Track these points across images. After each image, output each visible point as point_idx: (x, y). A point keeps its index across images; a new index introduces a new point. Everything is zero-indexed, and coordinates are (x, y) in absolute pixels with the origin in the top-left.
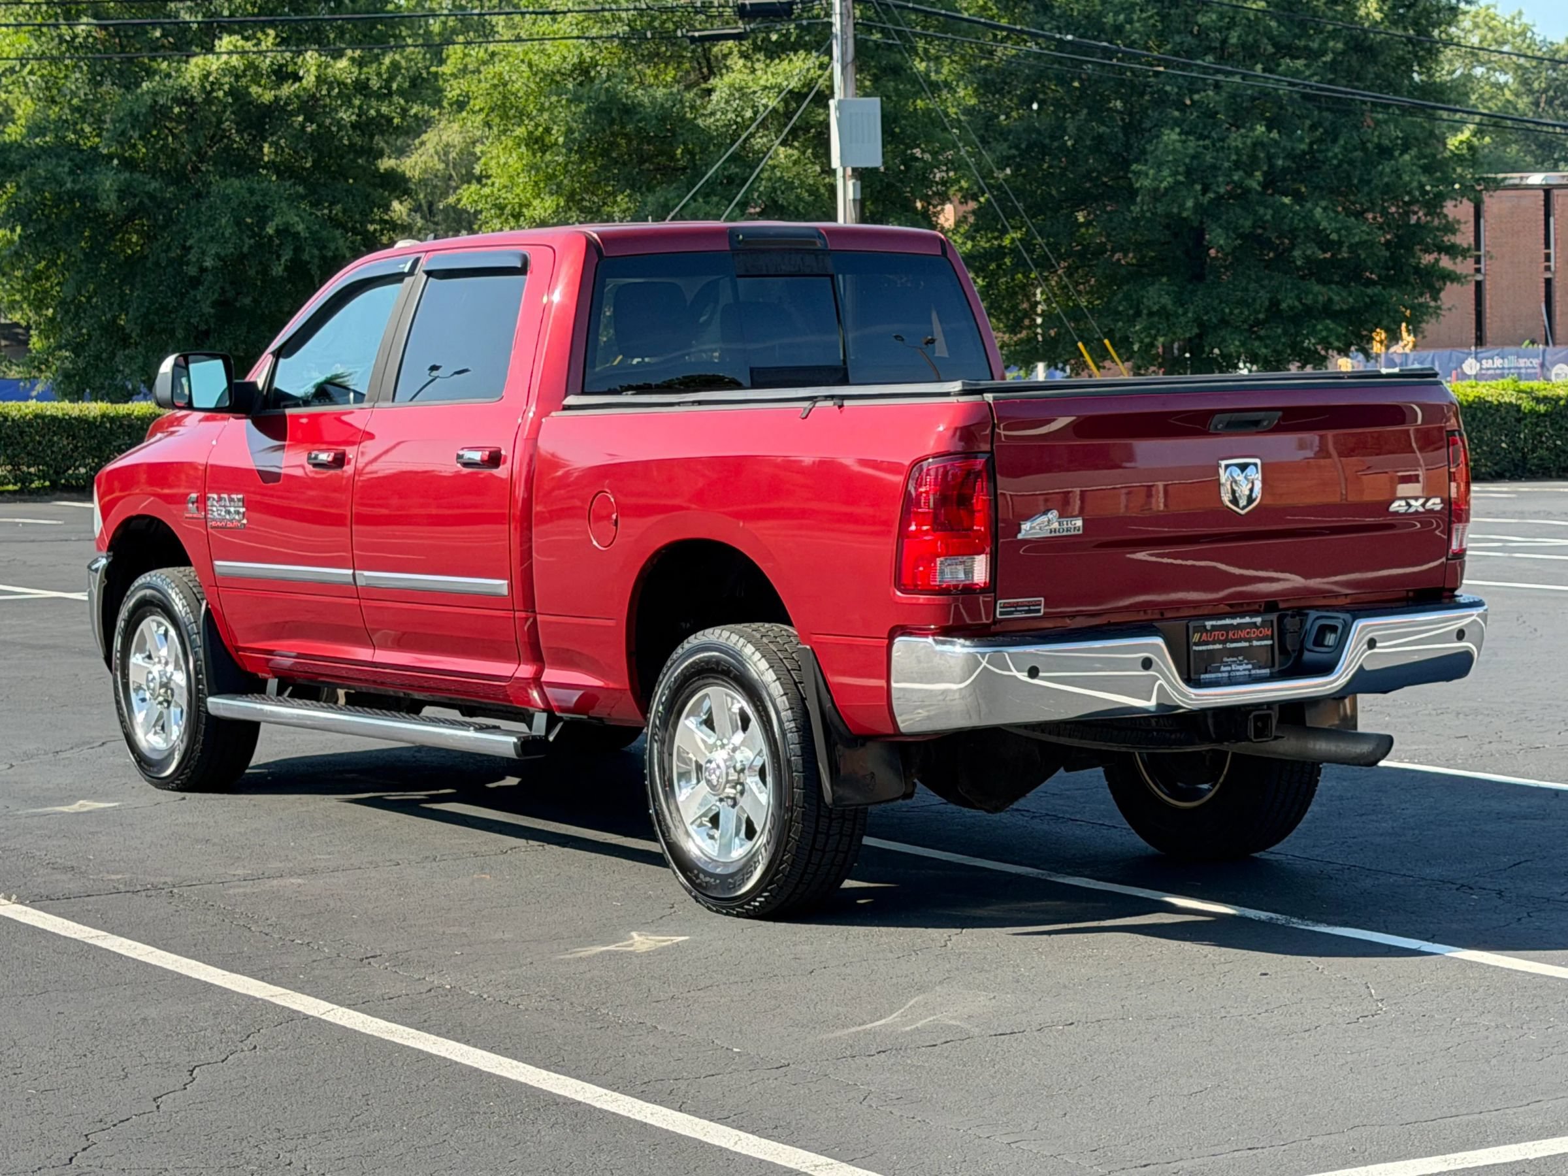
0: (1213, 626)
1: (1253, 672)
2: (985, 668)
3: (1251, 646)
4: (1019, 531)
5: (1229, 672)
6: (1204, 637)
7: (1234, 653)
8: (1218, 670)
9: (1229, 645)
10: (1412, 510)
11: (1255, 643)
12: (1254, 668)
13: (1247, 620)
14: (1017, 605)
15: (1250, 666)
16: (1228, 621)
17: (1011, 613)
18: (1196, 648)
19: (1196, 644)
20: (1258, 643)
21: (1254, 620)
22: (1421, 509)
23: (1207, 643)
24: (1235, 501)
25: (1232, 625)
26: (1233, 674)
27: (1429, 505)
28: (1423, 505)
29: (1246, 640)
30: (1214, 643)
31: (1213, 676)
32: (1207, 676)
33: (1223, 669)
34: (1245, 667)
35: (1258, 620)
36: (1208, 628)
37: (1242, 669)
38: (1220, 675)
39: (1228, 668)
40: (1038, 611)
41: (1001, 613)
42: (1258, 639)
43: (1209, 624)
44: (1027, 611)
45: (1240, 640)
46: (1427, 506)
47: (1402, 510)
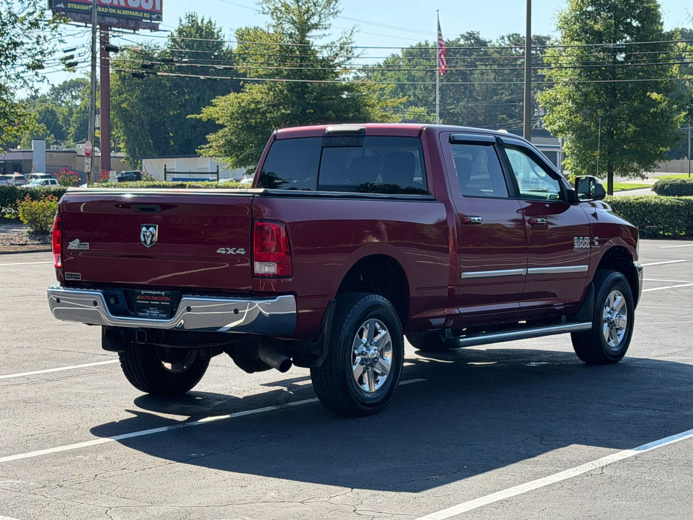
0: (144, 293)
1: (160, 315)
3: (160, 304)
4: (68, 246)
5: (150, 313)
6: (141, 297)
7: (153, 306)
8: (145, 312)
9: (152, 302)
10: (229, 253)
11: (162, 303)
13: (159, 293)
14: (72, 275)
15: (158, 312)
16: (151, 292)
17: (69, 278)
18: (137, 301)
19: (139, 300)
20: (164, 303)
21: (162, 293)
22: (233, 253)
23: (142, 300)
24: (146, 241)
25: (152, 294)
26: (151, 314)
27: (239, 251)
28: (234, 251)
29: (158, 301)
30: (145, 300)
31: (143, 314)
32: (141, 314)
33: (147, 312)
34: (156, 312)
35: (163, 293)
36: (143, 294)
38: (146, 314)
39: (149, 312)
40: (79, 278)
41: (66, 277)
42: (164, 301)
43: (143, 292)
44: (76, 278)
45: (156, 301)
46: (237, 252)
47: (224, 252)
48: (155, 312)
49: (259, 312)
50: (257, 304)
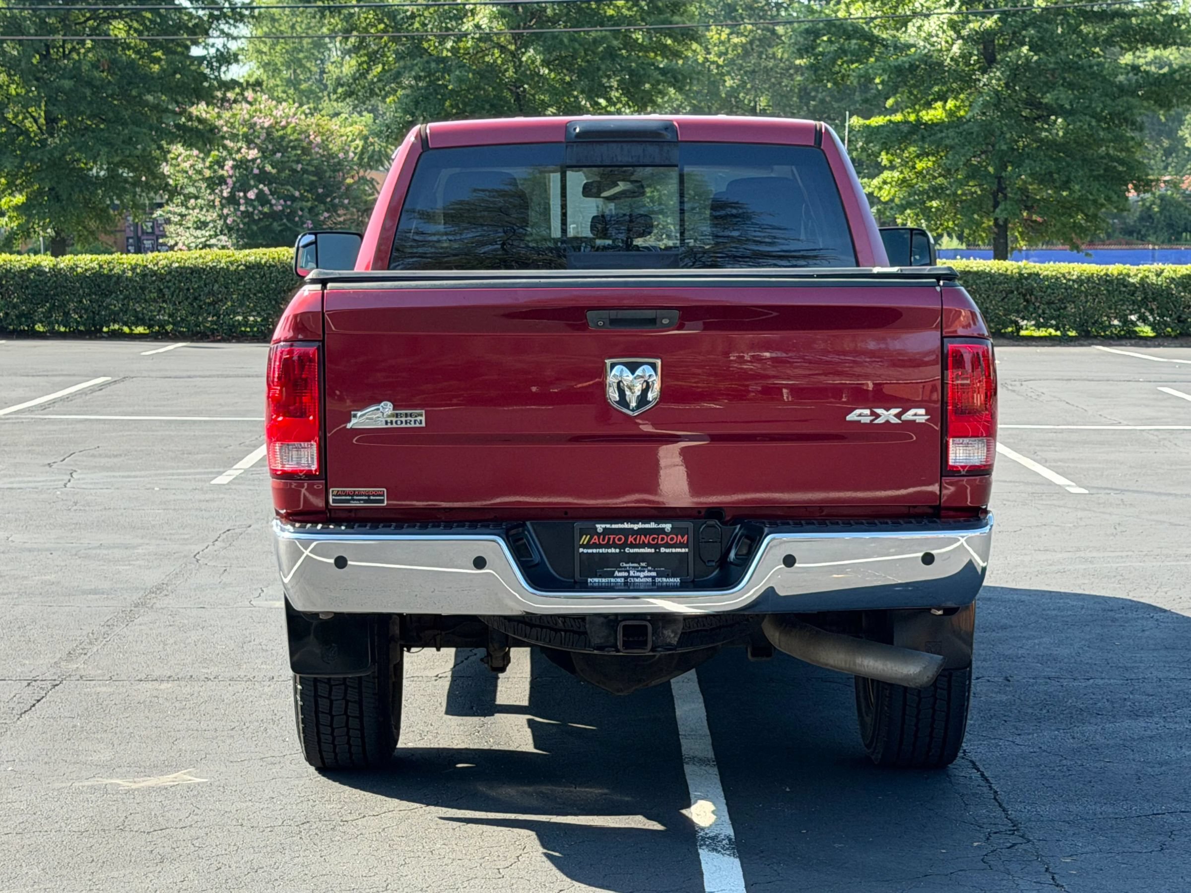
0: (605, 529)
1: (658, 580)
2: (307, 556)
3: (658, 553)
4: (349, 421)
5: (626, 578)
6: (595, 539)
7: (636, 558)
8: (611, 575)
9: (629, 550)
10: (879, 421)
11: (663, 550)
12: (658, 576)
13: (652, 525)
14: (354, 494)
15: (654, 574)
16: (626, 526)
17: (348, 501)
18: (581, 550)
19: (588, 546)
20: (668, 550)
21: (662, 526)
22: (895, 421)
23: (599, 546)
24: (623, 401)
25: (630, 530)
26: (631, 580)
27: (909, 415)
28: (898, 416)
29: (649, 546)
30: (608, 546)
31: (603, 580)
32: (597, 580)
33: (617, 574)
34: (646, 573)
35: (668, 527)
36: (599, 530)
37: (644, 576)
38: (613, 580)
39: (625, 574)
40: (382, 501)
41: (334, 501)
42: (667, 546)
43: (600, 527)
44: (366, 501)
45: (643, 546)
46: (904, 417)
47: (867, 420)
48: (642, 574)
49: (966, 561)
50: (962, 540)
